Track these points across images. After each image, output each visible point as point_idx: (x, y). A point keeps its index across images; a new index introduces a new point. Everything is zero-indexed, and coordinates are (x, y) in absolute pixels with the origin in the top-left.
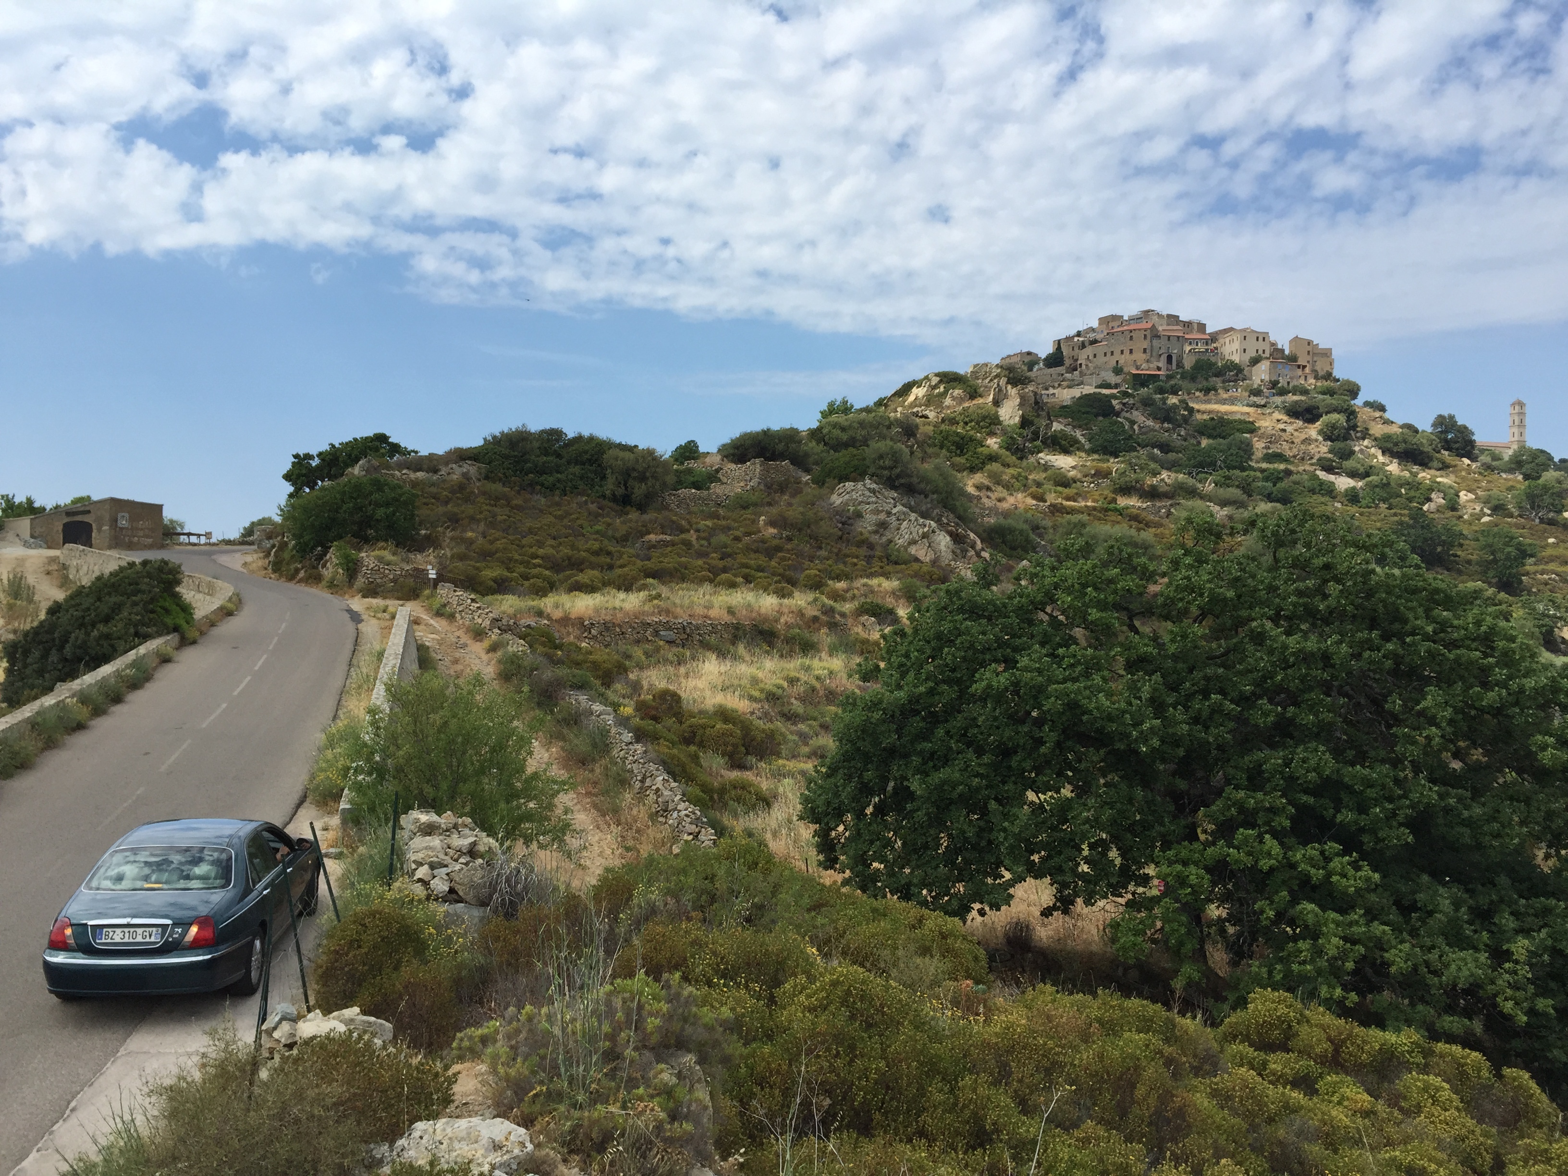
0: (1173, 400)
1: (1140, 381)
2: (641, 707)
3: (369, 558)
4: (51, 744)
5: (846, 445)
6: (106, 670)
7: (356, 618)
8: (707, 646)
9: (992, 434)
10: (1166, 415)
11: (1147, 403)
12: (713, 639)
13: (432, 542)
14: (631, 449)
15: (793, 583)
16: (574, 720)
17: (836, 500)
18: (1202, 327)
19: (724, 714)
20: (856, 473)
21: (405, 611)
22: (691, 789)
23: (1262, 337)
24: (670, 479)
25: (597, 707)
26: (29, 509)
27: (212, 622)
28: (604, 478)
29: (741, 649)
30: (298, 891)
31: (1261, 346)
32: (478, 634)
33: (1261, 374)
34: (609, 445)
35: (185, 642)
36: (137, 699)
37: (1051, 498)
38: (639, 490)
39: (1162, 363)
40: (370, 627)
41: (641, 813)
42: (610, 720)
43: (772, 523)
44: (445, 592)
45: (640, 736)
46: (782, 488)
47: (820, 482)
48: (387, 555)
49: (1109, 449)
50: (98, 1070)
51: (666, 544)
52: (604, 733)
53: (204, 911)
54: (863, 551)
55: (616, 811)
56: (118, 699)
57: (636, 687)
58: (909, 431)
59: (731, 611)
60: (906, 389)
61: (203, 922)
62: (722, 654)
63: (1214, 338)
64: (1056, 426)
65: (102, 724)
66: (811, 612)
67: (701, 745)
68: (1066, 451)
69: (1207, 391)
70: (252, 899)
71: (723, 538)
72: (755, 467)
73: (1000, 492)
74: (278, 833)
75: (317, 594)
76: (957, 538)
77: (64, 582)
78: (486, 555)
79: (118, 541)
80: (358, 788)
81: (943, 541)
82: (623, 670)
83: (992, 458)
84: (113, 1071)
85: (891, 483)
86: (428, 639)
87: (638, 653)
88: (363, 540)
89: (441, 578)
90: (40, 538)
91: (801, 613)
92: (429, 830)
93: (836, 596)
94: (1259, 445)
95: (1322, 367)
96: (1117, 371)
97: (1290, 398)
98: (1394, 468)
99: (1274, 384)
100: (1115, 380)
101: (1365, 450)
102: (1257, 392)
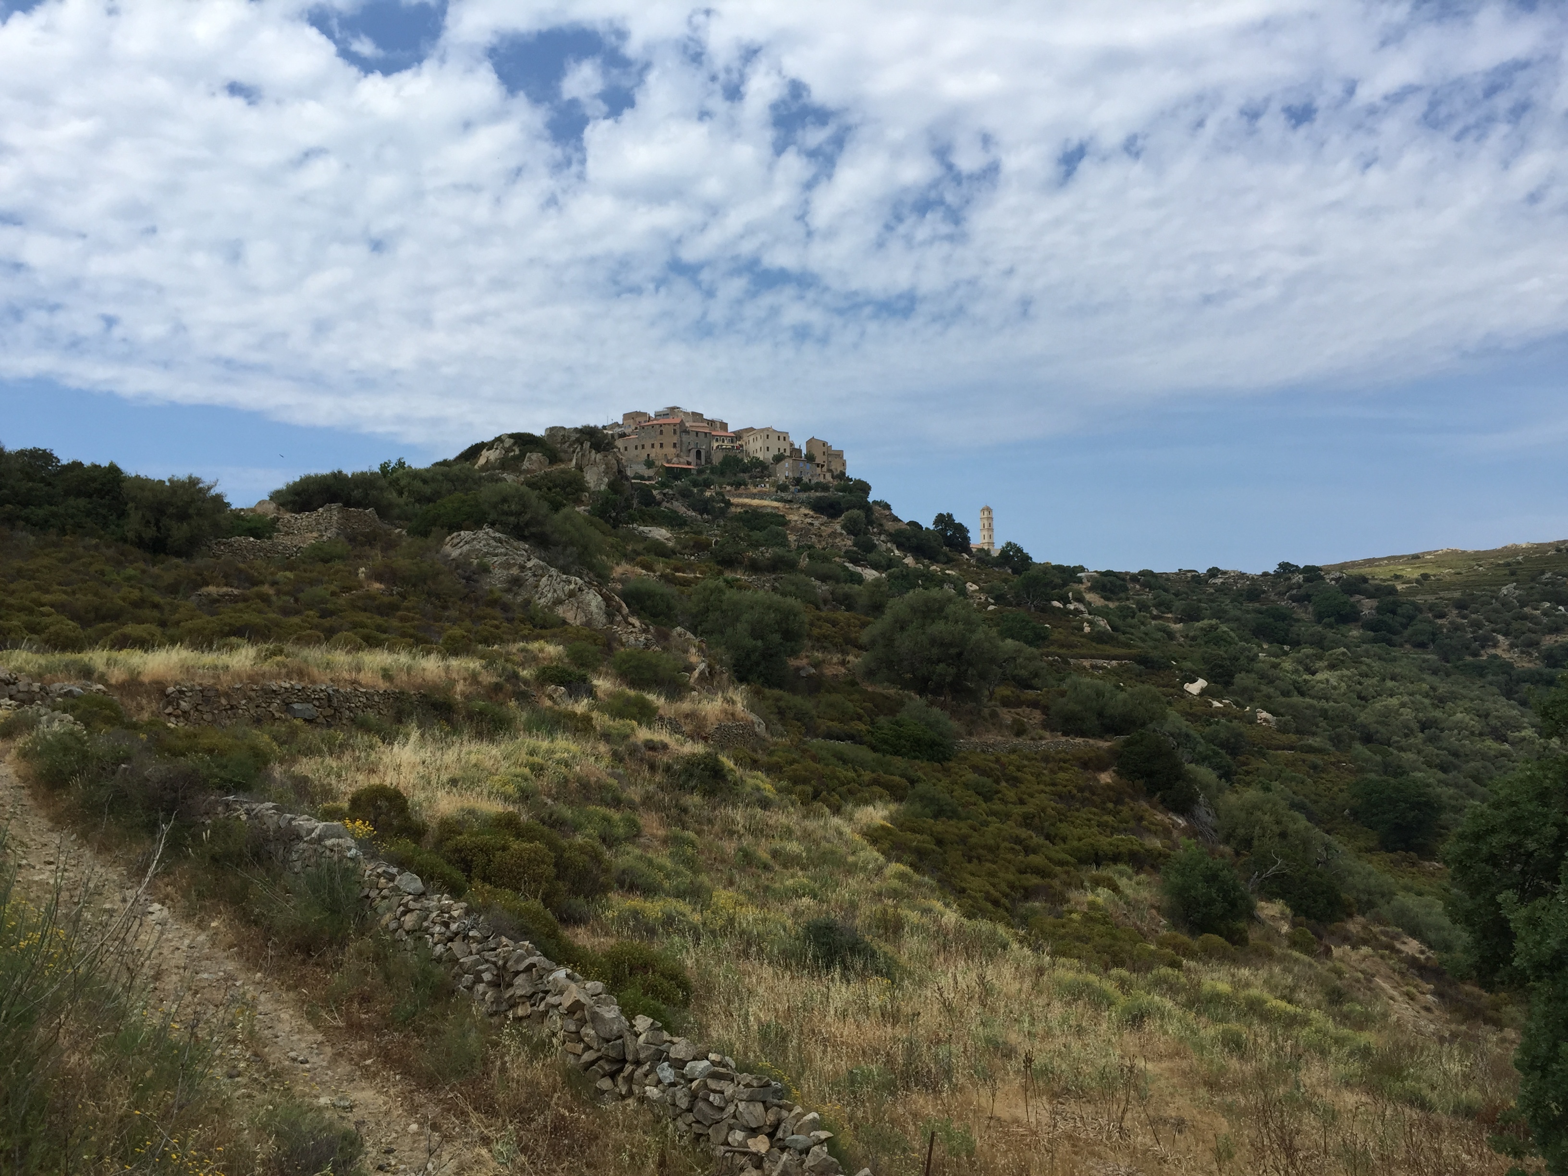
0: (709, 493)
1: (674, 474)
8: (363, 727)
9: (579, 502)
10: (704, 507)
11: (685, 495)
18: (724, 426)
20: (470, 521)
23: (782, 437)
28: (123, 515)
29: (414, 729)
31: (783, 445)
33: (784, 472)
39: (692, 458)
43: (375, 577)
59: (387, 674)
63: (738, 435)
68: (660, 523)
69: (738, 485)
72: (331, 513)
87: (262, 737)
94: (792, 538)
95: (836, 467)
96: (649, 464)
97: (814, 494)
98: (909, 560)
99: (798, 481)
100: (647, 472)
101: (883, 544)
102: (783, 488)
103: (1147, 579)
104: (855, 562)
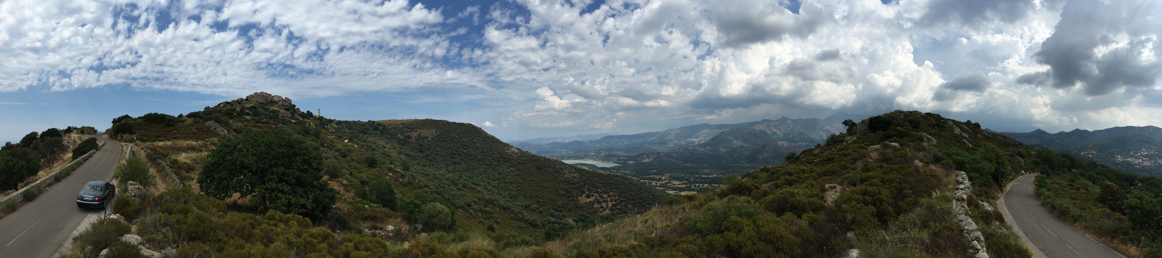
0: (267, 107)
1: (261, 103)
2: (171, 162)
3: (125, 136)
4: (78, 166)
5: (209, 114)
6: (86, 155)
7: (122, 146)
8: (183, 151)
9: (235, 112)
10: (265, 109)
11: (262, 107)
12: (184, 150)
13: (135, 133)
14: (170, 116)
15: (199, 139)
16: (159, 164)
17: (207, 124)
18: (271, 95)
19: (185, 163)
20: (210, 119)
21: (130, 145)
22: (179, 177)
23: (281, 97)
24: (177, 121)
25: (163, 162)
26: (76, 128)
27: (101, 147)
28: (165, 121)
29: (189, 151)
30: (112, 193)
31: (280, 98)
32: (143, 149)
33: (280, 103)
34: (166, 115)
35: (97, 150)
36: (90, 159)
37: (245, 124)
38: (171, 123)
39: (265, 101)
40: (125, 148)
41: (170, 181)
42: (165, 164)
43: (195, 129)
44: (137, 141)
45: (170, 167)
46: (197, 122)
47: (204, 121)
48: (128, 135)
49: (255, 115)
50: (83, 219)
51: (176, 133)
52: (164, 167)
53: (99, 195)
54: (211, 133)
55: (166, 181)
56: (87, 159)
57: (170, 158)
58: (220, 112)
59: (187, 144)
60: (220, 104)
61: (98, 197)
62: (186, 152)
63: (273, 97)
64: (246, 111)
65: (86, 163)
66: (202, 144)
67: (181, 169)
68: (248, 116)
69: (272, 105)
70: (105, 194)
71: (186, 131)
72: (192, 119)
73: (236, 123)
74: (109, 184)
75: (117, 142)
76: (228, 131)
77: (81, 140)
78: (144, 135)
79: (88, 133)
80: (121, 176)
81: (226, 131)
82: (168, 155)
83: (235, 117)
84: (86, 219)
85: (216, 121)
86: (134, 150)
87: (171, 152)
88: (124, 133)
89: (136, 139)
90: (77, 133)
91: (200, 145)
92: (132, 184)
93: (206, 141)
94: (280, 115)
95: (290, 102)
96: (257, 102)
97: (285, 107)
98: (301, 119)
99: (283, 105)
100: (257, 103)
101: (296, 116)
102: (280, 106)
103: (346, 122)
104: (291, 119)
